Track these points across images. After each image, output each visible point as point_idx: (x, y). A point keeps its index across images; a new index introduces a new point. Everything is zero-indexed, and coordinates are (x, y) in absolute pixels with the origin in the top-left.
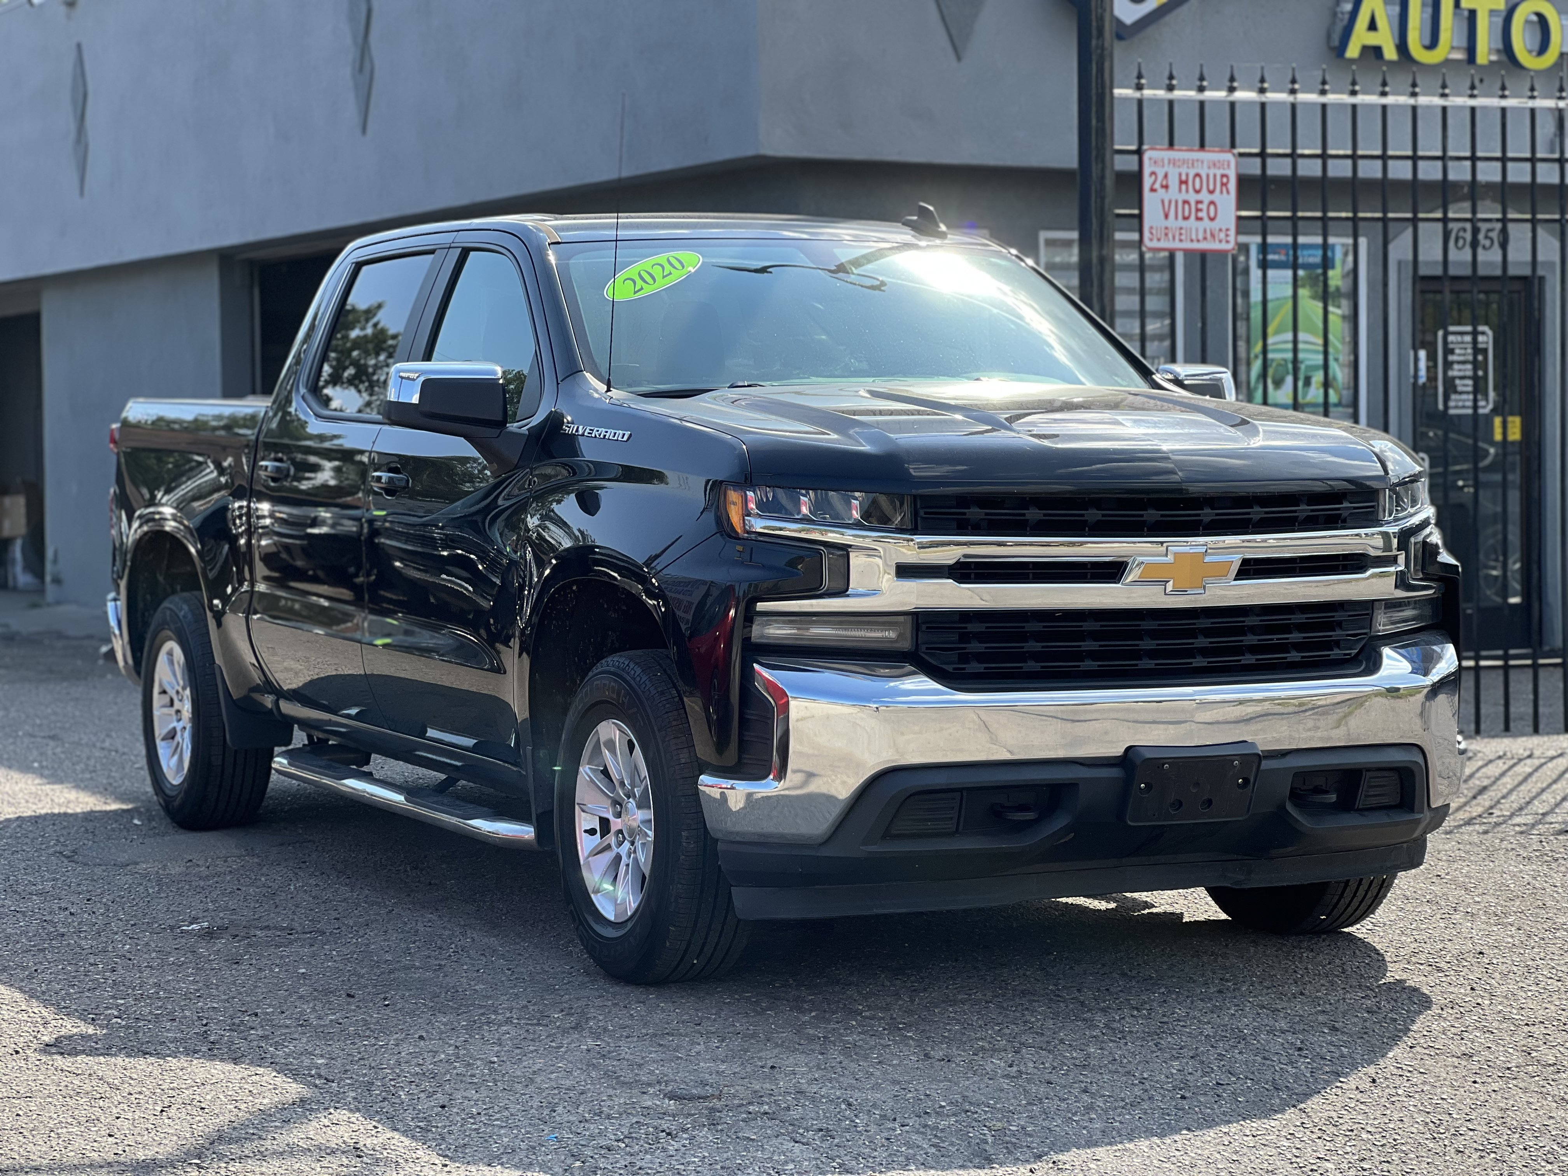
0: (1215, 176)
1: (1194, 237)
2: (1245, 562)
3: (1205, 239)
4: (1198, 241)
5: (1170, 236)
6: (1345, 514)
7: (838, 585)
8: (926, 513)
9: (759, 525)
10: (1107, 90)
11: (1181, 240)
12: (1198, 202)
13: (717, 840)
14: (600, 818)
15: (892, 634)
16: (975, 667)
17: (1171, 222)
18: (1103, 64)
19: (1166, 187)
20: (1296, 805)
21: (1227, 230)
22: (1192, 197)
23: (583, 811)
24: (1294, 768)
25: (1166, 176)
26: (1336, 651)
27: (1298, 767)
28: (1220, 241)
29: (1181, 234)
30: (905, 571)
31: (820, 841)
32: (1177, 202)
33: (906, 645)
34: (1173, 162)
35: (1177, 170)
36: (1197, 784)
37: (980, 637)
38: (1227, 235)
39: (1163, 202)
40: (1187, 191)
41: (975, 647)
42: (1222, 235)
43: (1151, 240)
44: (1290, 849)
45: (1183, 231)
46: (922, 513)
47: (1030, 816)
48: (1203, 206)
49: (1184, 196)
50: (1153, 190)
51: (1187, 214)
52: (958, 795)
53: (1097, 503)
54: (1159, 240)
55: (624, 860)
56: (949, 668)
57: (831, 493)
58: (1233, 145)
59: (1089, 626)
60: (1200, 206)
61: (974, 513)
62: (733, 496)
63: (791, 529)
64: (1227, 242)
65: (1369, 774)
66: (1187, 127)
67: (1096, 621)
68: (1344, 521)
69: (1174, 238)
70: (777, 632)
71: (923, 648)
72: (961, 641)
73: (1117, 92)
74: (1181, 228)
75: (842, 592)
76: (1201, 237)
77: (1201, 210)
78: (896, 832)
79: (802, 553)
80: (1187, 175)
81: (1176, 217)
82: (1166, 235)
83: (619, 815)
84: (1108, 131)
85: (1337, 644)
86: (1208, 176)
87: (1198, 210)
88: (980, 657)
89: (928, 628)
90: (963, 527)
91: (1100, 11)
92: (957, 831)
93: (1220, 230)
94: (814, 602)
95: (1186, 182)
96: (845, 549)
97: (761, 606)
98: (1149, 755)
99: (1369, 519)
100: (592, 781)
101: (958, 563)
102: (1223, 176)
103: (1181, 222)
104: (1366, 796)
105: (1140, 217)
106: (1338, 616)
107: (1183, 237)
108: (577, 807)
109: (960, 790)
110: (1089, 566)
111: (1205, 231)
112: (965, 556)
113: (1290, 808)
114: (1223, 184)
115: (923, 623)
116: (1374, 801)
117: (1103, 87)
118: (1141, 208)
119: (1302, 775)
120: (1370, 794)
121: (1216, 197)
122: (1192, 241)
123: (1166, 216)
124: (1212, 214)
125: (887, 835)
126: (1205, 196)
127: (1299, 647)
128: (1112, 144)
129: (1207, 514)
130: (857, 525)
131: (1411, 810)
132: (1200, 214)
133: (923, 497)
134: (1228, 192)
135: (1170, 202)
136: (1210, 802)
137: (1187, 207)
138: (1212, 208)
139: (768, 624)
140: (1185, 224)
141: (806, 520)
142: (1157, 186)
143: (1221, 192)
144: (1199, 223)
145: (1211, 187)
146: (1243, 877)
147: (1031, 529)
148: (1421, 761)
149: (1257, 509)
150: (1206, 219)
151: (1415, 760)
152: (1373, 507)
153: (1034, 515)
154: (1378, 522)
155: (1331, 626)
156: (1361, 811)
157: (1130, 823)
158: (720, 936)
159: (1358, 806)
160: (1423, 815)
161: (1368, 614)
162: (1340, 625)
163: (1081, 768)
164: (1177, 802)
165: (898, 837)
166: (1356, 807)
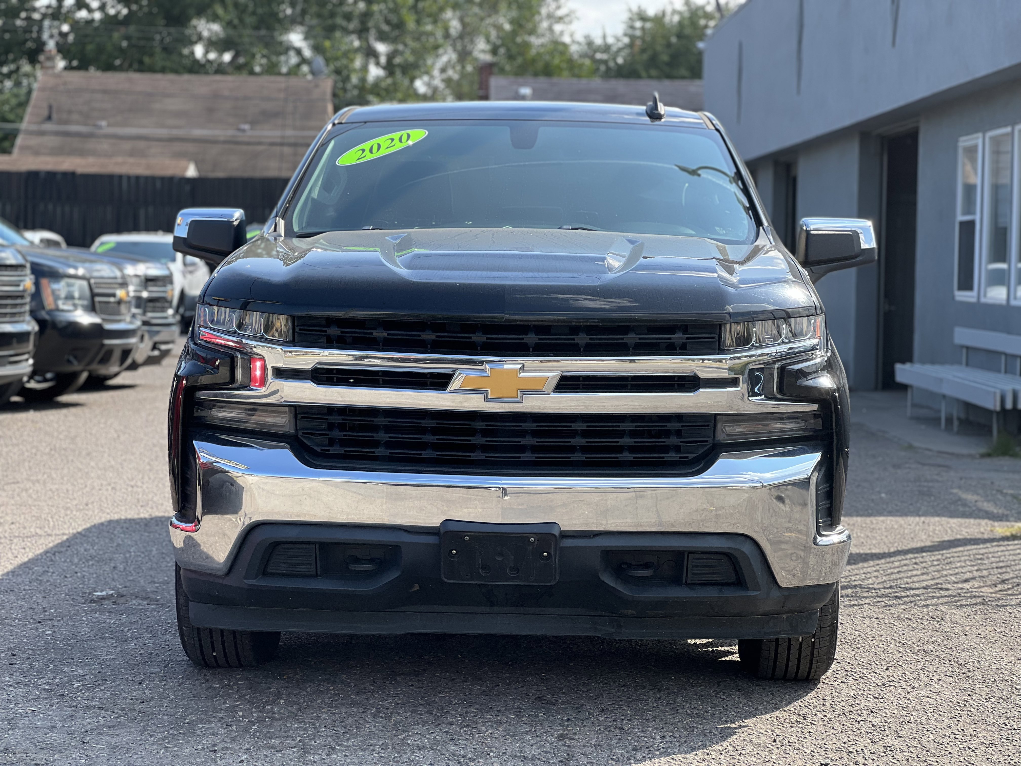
8: (300, 330)
9: (204, 334)
15: (281, 420)
16: (337, 450)
20: (613, 578)
24: (601, 547)
26: (671, 454)
27: (605, 547)
30: (280, 373)
37: (340, 427)
41: (338, 434)
46: (297, 329)
52: (313, 546)
56: (318, 449)
61: (333, 331)
65: (694, 556)
67: (433, 419)
71: (300, 432)
72: (328, 429)
75: (247, 387)
78: (271, 571)
88: (343, 443)
89: (302, 417)
92: (314, 575)
97: (198, 394)
101: (314, 368)
104: (692, 574)
106: (670, 426)
109: (315, 543)
110: (429, 376)
115: (299, 414)
116: (701, 578)
119: (610, 553)
120: (695, 572)
125: (264, 573)
127: (632, 449)
129: (531, 339)
130: (261, 338)
131: (744, 588)
133: (299, 317)
136: (516, 569)
146: (613, 630)
147: (383, 345)
149: (582, 336)
151: (738, 547)
152: (713, 338)
153: (380, 334)
154: (721, 351)
155: (667, 433)
156: (692, 585)
157: (446, 580)
158: (222, 637)
159: (686, 582)
160: (759, 592)
161: (708, 426)
162: (679, 433)
163: (405, 534)
164: (484, 568)
165: (274, 575)
166: (684, 582)
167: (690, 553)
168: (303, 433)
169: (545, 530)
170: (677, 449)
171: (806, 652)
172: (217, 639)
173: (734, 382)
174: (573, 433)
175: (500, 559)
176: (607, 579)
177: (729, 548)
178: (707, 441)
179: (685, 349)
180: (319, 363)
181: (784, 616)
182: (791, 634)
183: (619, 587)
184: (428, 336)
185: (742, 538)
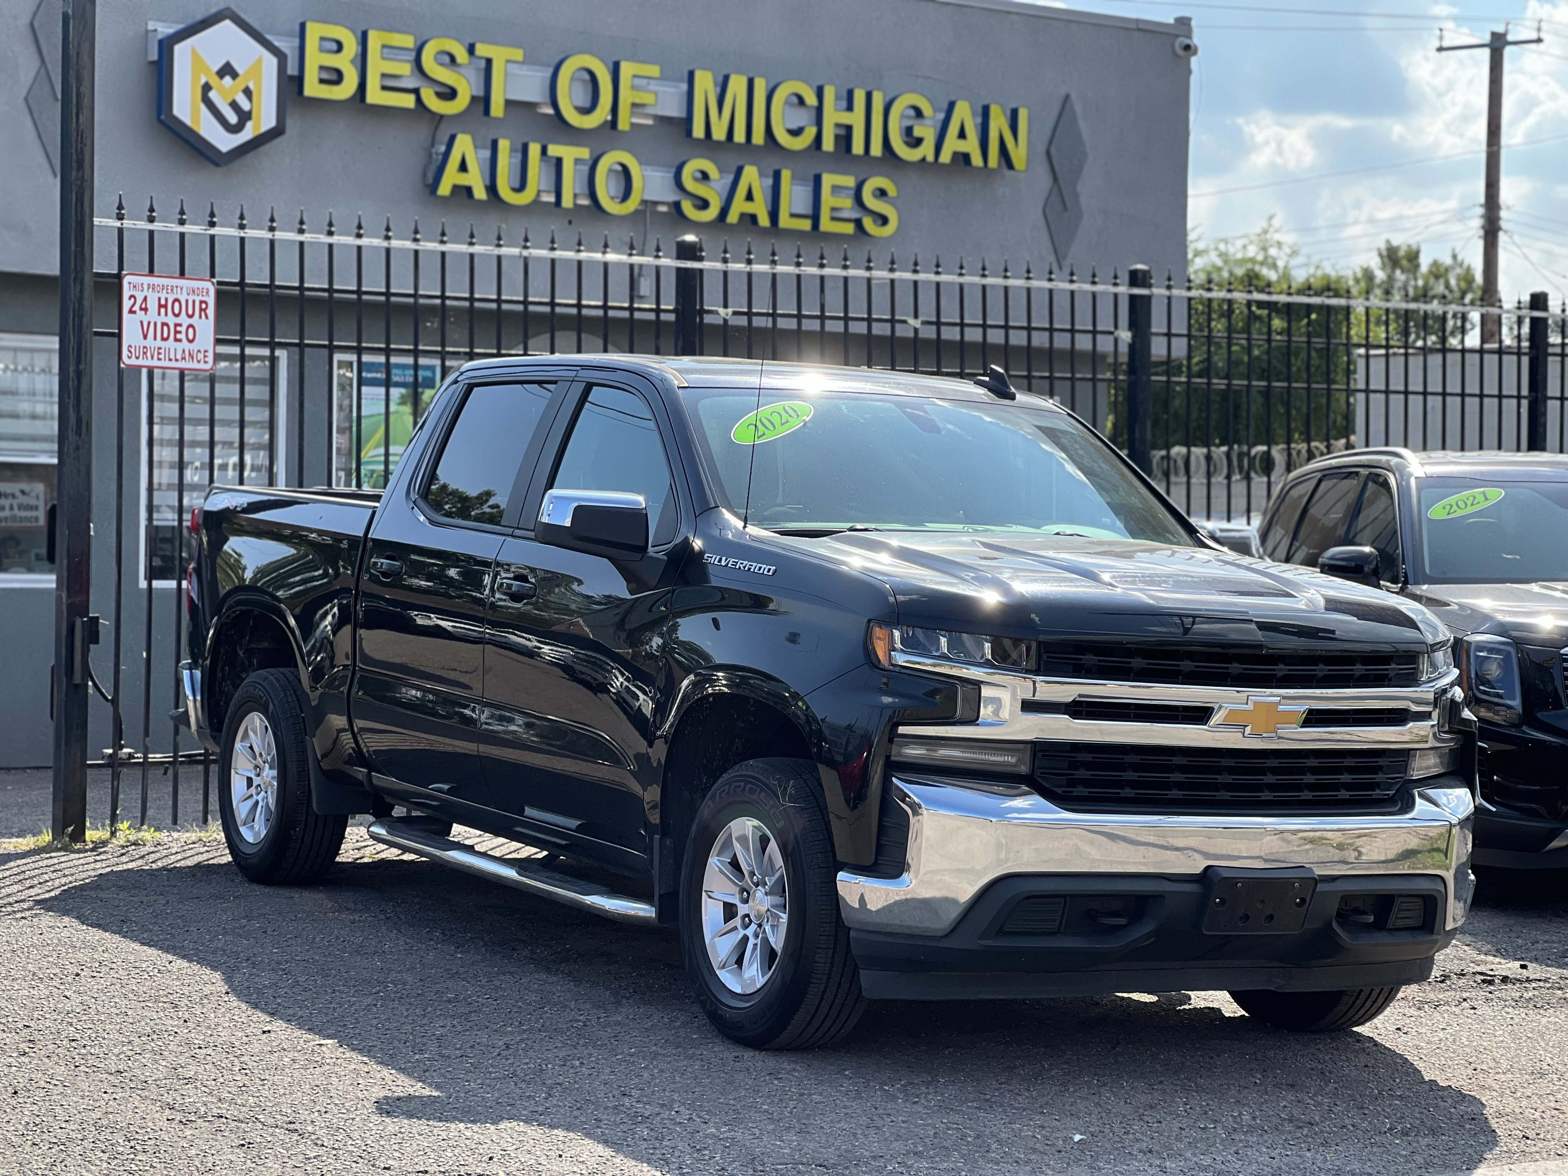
0: (194, 302)
1: (172, 357)
2: (1311, 712)
3: (184, 358)
4: (177, 360)
5: (149, 354)
6: (1392, 674)
7: (971, 716)
9: (901, 659)
10: (87, 219)
11: (159, 359)
12: (176, 325)
13: (849, 929)
14: (725, 903)
15: (1010, 759)
16: (1081, 791)
17: (150, 342)
18: (83, 194)
19: (146, 310)
20: (1340, 924)
21: (206, 351)
22: (171, 320)
23: (710, 897)
24: (1341, 891)
25: (145, 299)
26: (1378, 792)
27: (1344, 891)
28: (199, 362)
29: (159, 354)
30: (1029, 706)
31: (941, 934)
32: (155, 324)
33: (1024, 769)
34: (152, 287)
35: (157, 295)
36: (1263, 902)
37: (1088, 766)
38: (205, 356)
39: (142, 323)
40: (166, 314)
41: (1082, 773)
42: (201, 356)
43: (130, 358)
44: (1329, 960)
45: (162, 351)
46: (1045, 656)
47: (1122, 921)
48: (183, 329)
49: (163, 319)
50: (131, 312)
51: (165, 335)
52: (1061, 901)
53: (1190, 656)
54: (137, 358)
55: (752, 941)
56: (1059, 791)
57: (964, 635)
58: (213, 275)
59: (1177, 760)
60: (178, 329)
61: (1089, 659)
62: (878, 632)
63: (926, 664)
64: (206, 362)
65: (1401, 899)
66: (167, 256)
68: (1390, 680)
69: (152, 357)
70: (914, 752)
71: (1038, 773)
72: (1069, 768)
73: (96, 221)
74: (160, 348)
75: (973, 721)
76: (179, 357)
77: (180, 332)
78: (1009, 930)
79: (939, 686)
80: (166, 300)
81: (155, 339)
82: (145, 353)
83: (746, 901)
84: (87, 256)
85: (1378, 785)
86: (187, 301)
87: (176, 332)
89: (1042, 755)
90: (1079, 671)
91: (79, 145)
92: (1058, 932)
93: (199, 351)
94: (949, 728)
95: (165, 306)
96: (977, 685)
97: (902, 730)
98: (1225, 874)
99: (1411, 679)
100: (721, 871)
101: (1074, 701)
102: (201, 302)
103: (159, 343)
104: (1397, 918)
105: (119, 336)
106: (1382, 761)
107: (162, 356)
108: (704, 894)
109: (1064, 896)
110: (1180, 710)
111: (184, 351)
112: (1080, 696)
113: (1335, 925)
114: (201, 310)
116: (1400, 923)
117: (82, 215)
118: (120, 327)
119: (1346, 898)
121: (195, 321)
122: (170, 360)
123: (145, 337)
124: (191, 337)
125: (1000, 933)
126: (184, 320)
127: (1348, 787)
128: (92, 268)
129: (1281, 669)
130: (987, 664)
131: (1432, 932)
132: (178, 336)
133: (1047, 643)
134: (207, 317)
135: (149, 323)
136: (1271, 917)
137: (165, 328)
138: (191, 330)
139: (907, 744)
140: (163, 344)
141: (944, 657)
142: (136, 308)
143: (200, 317)
144: (178, 343)
145: (190, 312)
148: (1443, 890)
149: (1321, 666)
150: (184, 340)
153: (1138, 662)
154: (1417, 682)
156: (1391, 931)
157: (1206, 932)
159: (1389, 927)
161: (1405, 761)
163: (1167, 882)
164: (1245, 916)
167: (1400, 896)
168: (1041, 773)
175: (1261, 907)
183: (1343, 934)
184: (1187, 666)
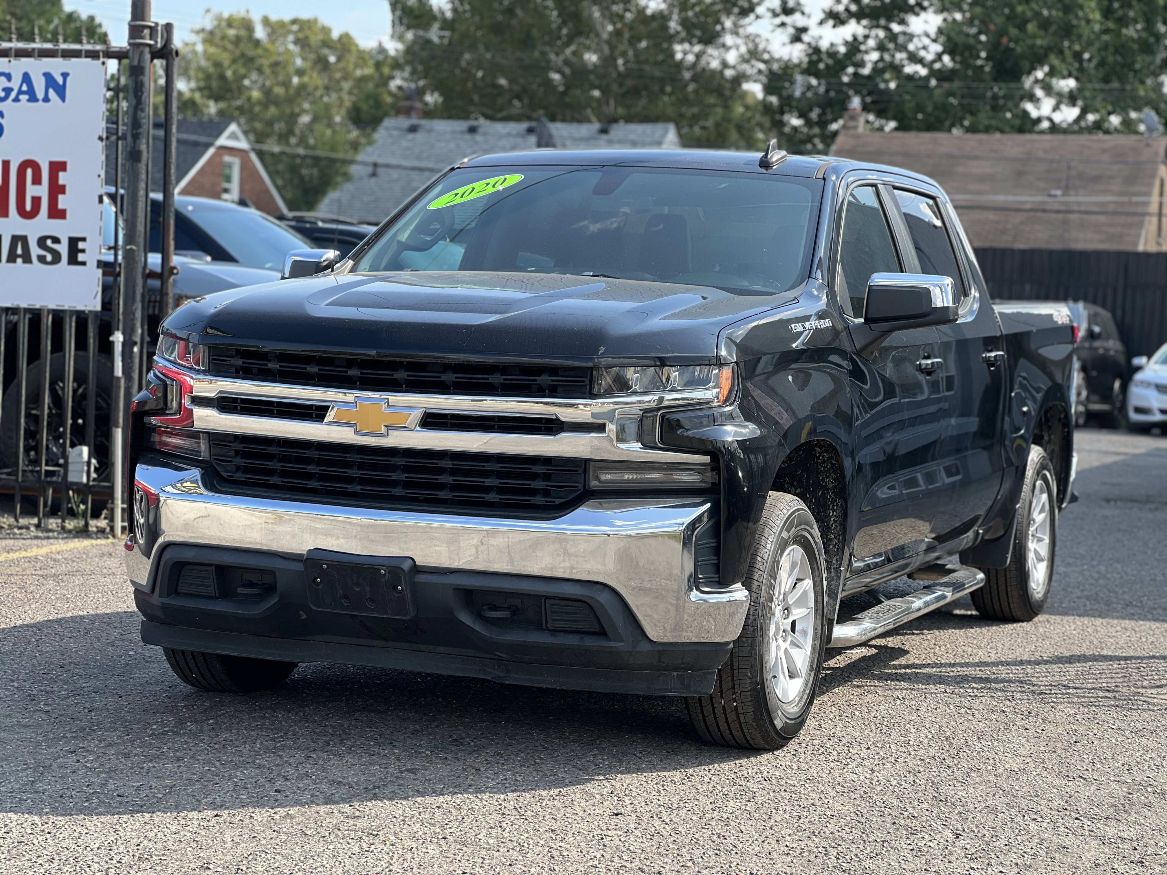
8: (214, 359)
16: (239, 476)
24: (453, 584)
26: (539, 498)
27: (458, 585)
36: (358, 585)
41: (238, 461)
52: (211, 568)
56: (224, 474)
59: (310, 454)
61: (236, 361)
65: (549, 601)
68: (554, 391)
71: (212, 458)
72: (232, 456)
90: (238, 372)
92: (216, 596)
98: (312, 556)
106: (535, 469)
110: (314, 408)
115: (212, 440)
120: (554, 618)
125: (177, 593)
129: (400, 375)
136: (373, 600)
147: (279, 377)
149: (449, 374)
151: (592, 595)
152: (583, 382)
153: (273, 365)
154: (592, 396)
155: (534, 476)
156: (553, 632)
157: (313, 608)
158: (194, 658)
159: (547, 628)
160: (622, 644)
161: (577, 471)
162: (547, 477)
163: (280, 559)
164: (346, 597)
165: (186, 595)
166: (544, 627)
167: (547, 598)
168: (215, 459)
169: (394, 564)
170: (546, 493)
171: (732, 717)
172: (189, 658)
173: (601, 428)
174: (441, 471)
175: (358, 590)
176: (465, 618)
177: (582, 596)
178: (576, 487)
179: (556, 391)
180: (220, 392)
181: (675, 673)
182: (683, 693)
183: (478, 627)
184: (313, 369)
185: (601, 587)
